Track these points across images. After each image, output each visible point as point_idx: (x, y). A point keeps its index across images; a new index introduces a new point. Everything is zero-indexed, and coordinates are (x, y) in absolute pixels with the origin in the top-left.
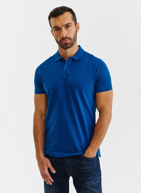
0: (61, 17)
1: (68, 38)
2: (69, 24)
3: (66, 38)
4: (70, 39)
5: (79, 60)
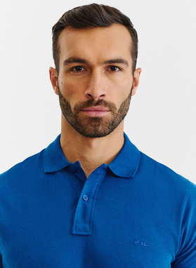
0: (100, 34)
1: (106, 104)
3: (99, 102)
4: (112, 109)
5: (129, 178)
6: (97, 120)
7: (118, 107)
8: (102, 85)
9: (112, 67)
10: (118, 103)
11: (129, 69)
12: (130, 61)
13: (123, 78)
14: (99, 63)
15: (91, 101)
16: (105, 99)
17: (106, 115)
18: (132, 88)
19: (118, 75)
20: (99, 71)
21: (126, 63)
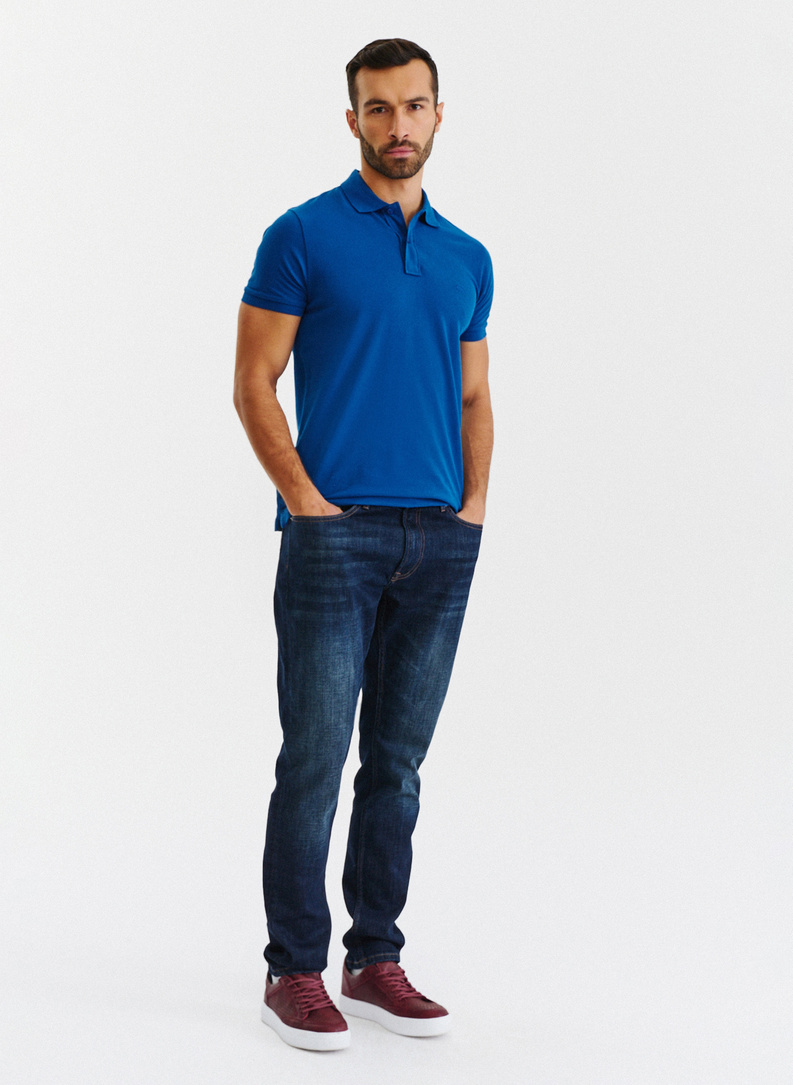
0: (399, 73)
1: (410, 144)
2: (420, 99)
3: (404, 143)
4: (415, 147)
6: (403, 160)
7: (423, 147)
8: (406, 125)
9: (413, 106)
10: (422, 144)
11: (430, 106)
12: (431, 97)
13: (425, 115)
14: (401, 103)
15: (394, 142)
16: (410, 139)
17: (410, 155)
18: (436, 125)
19: (419, 113)
20: (401, 110)
21: (427, 100)
